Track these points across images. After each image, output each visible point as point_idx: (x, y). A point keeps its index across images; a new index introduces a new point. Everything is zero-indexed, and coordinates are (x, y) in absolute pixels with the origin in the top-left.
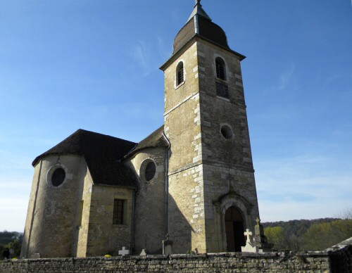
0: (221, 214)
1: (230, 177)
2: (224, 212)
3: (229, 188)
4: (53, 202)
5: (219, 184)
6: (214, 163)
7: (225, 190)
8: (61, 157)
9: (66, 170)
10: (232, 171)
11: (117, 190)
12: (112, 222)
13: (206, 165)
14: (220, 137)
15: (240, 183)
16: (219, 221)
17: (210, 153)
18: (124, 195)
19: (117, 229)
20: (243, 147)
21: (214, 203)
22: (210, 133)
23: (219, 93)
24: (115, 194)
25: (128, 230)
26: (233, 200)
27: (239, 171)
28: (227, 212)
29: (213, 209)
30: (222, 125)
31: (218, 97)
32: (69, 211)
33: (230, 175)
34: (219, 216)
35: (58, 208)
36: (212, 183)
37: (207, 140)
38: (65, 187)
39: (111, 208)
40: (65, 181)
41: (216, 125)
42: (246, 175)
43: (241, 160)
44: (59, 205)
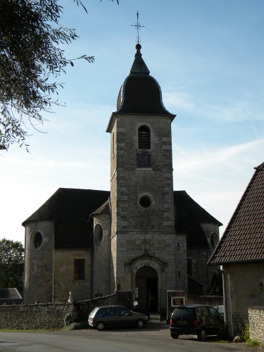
0: (132, 273)
1: (145, 242)
2: (135, 271)
3: (143, 251)
4: (35, 262)
5: (132, 249)
6: (128, 232)
7: (139, 253)
8: (38, 224)
9: (42, 235)
10: (148, 236)
11: (75, 252)
12: (73, 278)
13: (120, 235)
14: (137, 207)
15: (156, 246)
16: (130, 279)
17: (125, 224)
18: (82, 255)
19: (77, 283)
20: (164, 212)
21: (126, 265)
22: (126, 206)
23: (140, 165)
24: (74, 255)
25: (88, 284)
26: (146, 262)
27: (156, 236)
28: (138, 271)
29: (125, 270)
30: (140, 196)
31: (138, 169)
32: (47, 269)
33: (145, 240)
34: (130, 275)
35: (39, 266)
36: (125, 249)
37: (122, 213)
38: (43, 249)
39: (72, 267)
40: (42, 244)
41: (133, 197)
42: (164, 238)
43: (160, 225)
44: (40, 264)
